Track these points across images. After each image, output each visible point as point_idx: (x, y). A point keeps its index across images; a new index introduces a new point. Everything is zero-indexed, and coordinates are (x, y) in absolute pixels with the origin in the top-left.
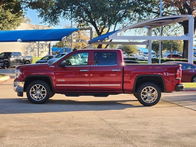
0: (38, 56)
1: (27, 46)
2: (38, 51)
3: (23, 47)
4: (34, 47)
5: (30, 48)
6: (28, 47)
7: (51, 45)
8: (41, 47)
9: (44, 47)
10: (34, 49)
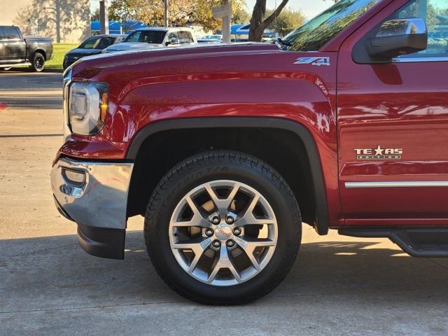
0: (58, 41)
1: (30, 14)
2: (58, 28)
3: (18, 19)
4: (46, 16)
5: (36, 21)
6: (32, 16)
7: (105, 4)
8: (65, 17)
9: (72, 17)
10: (48, 24)
